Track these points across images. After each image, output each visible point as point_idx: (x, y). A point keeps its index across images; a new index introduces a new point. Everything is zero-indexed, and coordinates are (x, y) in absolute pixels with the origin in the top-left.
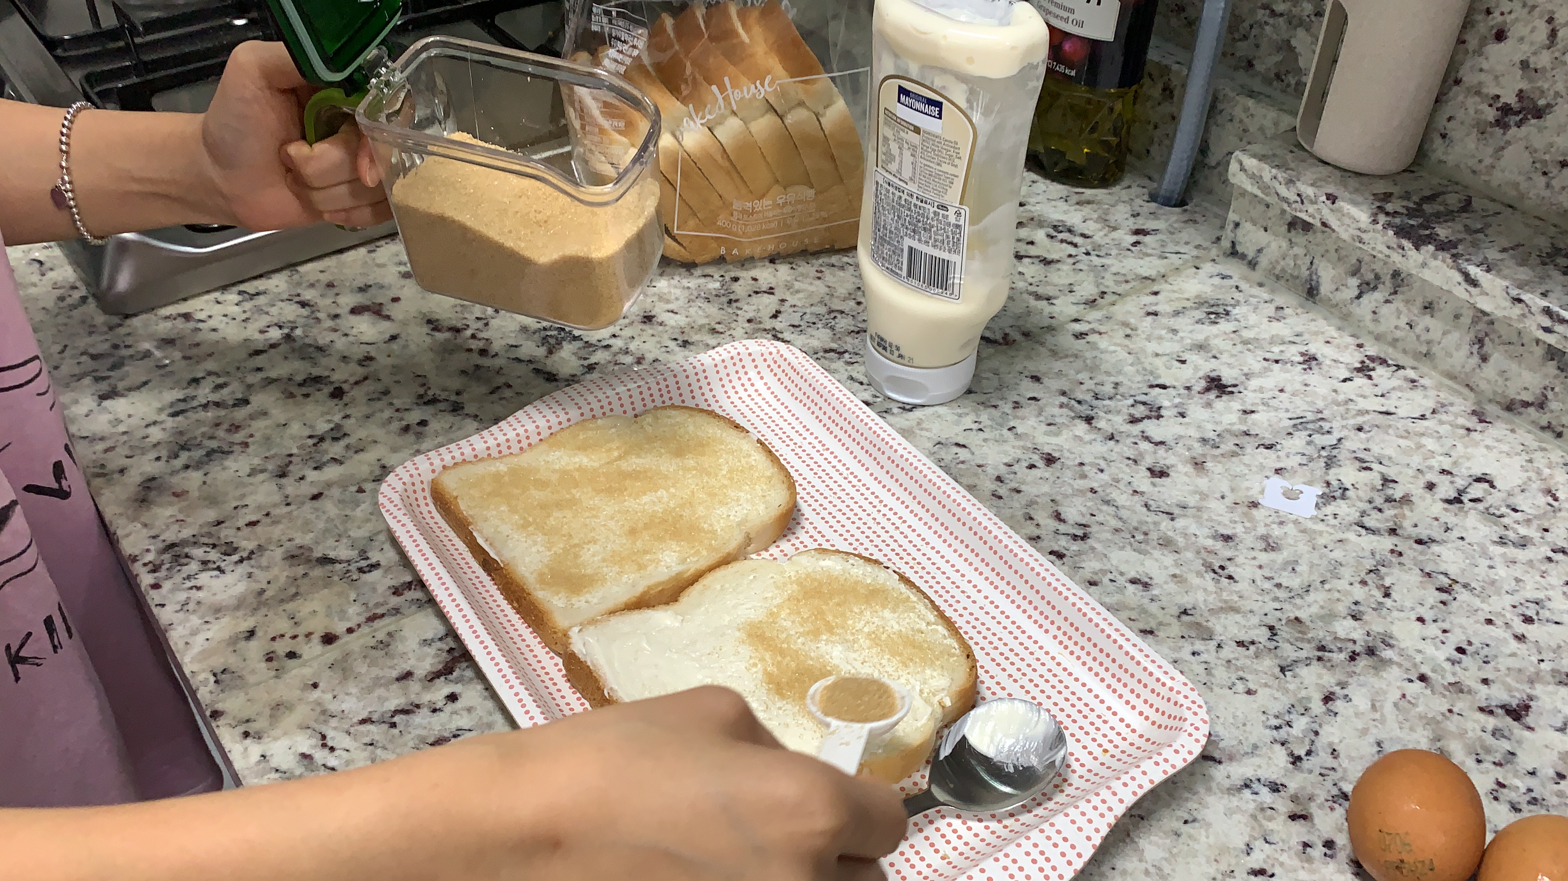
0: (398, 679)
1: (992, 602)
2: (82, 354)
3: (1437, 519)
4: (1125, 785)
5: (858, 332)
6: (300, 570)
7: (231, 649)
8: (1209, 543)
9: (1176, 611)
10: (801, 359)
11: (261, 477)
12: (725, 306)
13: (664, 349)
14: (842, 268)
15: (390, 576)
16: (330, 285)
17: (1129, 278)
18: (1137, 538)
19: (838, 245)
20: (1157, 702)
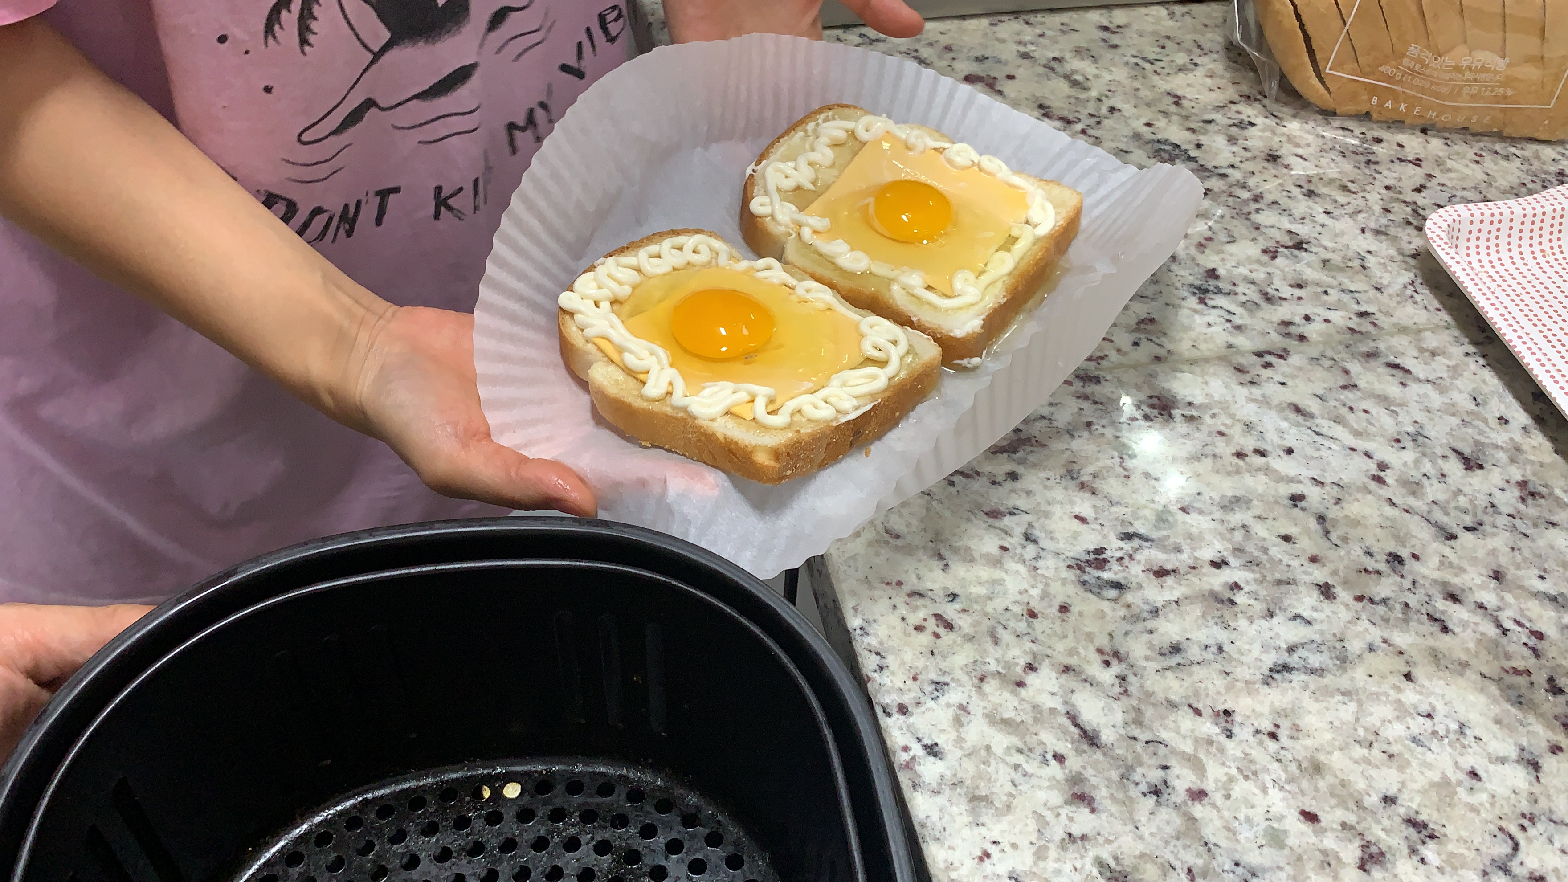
12: (1362, 166)
13: (1285, 193)
19: (1507, 131)
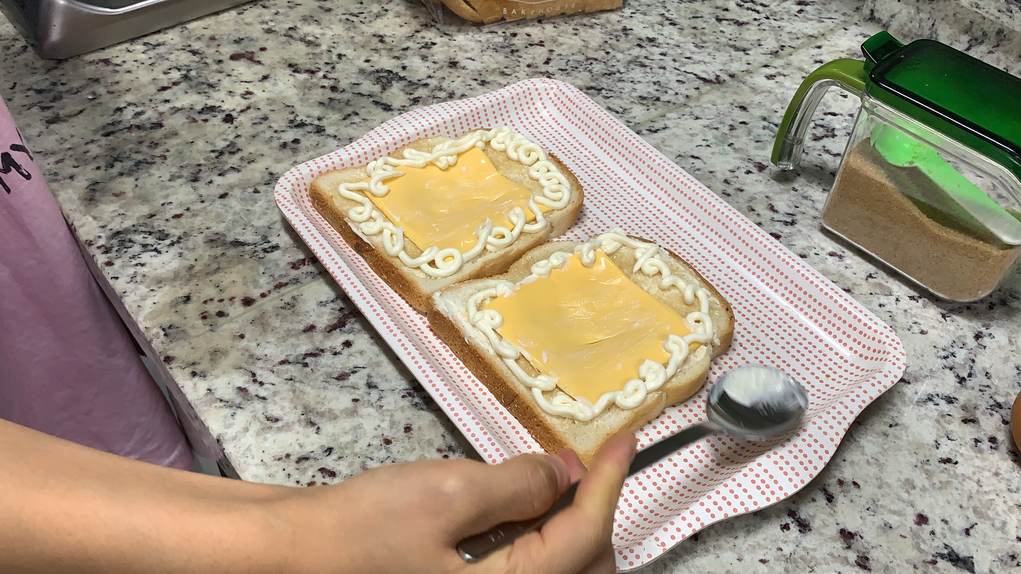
0: (305, 331)
1: (733, 271)
2: (29, 90)
4: (853, 401)
5: (610, 75)
6: (219, 251)
7: (174, 310)
9: (864, 276)
10: (575, 93)
11: (179, 181)
12: (509, 55)
13: (468, 87)
14: (591, 27)
15: (287, 255)
16: (212, 38)
17: (799, 36)
19: (587, 10)
20: (864, 341)
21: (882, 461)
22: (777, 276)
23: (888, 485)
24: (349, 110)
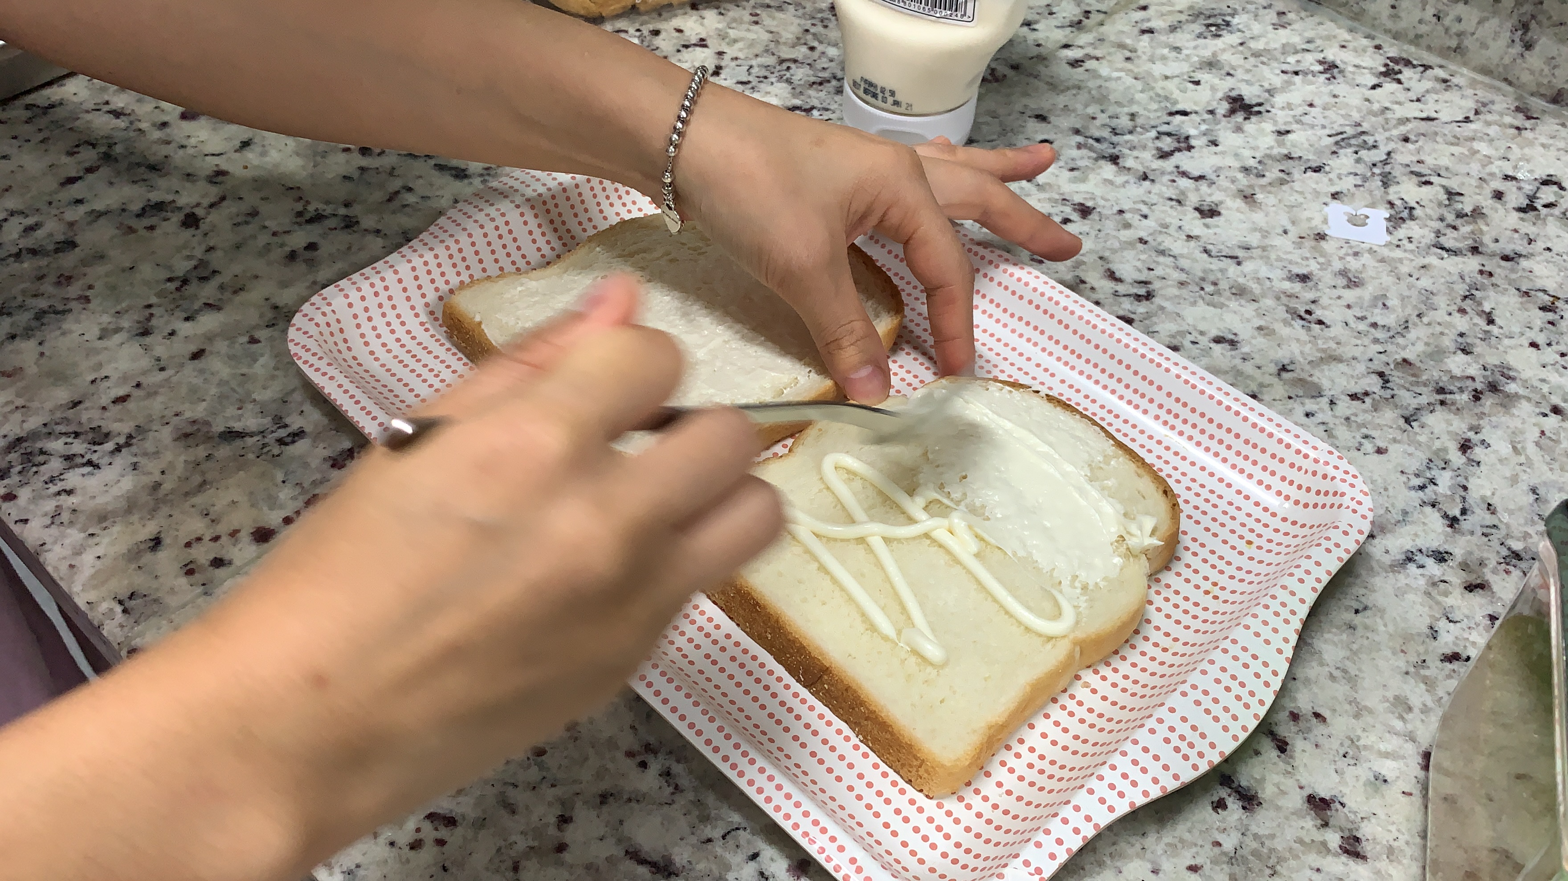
3: (1516, 231)
4: (1302, 581)
5: (821, 84)
6: (201, 452)
7: (134, 566)
8: (1287, 285)
9: (1273, 369)
11: (117, 338)
15: (321, 445)
18: (1207, 289)
20: (1299, 478)
21: (1353, 671)
22: (1143, 387)
23: (1370, 711)
24: (396, 184)
